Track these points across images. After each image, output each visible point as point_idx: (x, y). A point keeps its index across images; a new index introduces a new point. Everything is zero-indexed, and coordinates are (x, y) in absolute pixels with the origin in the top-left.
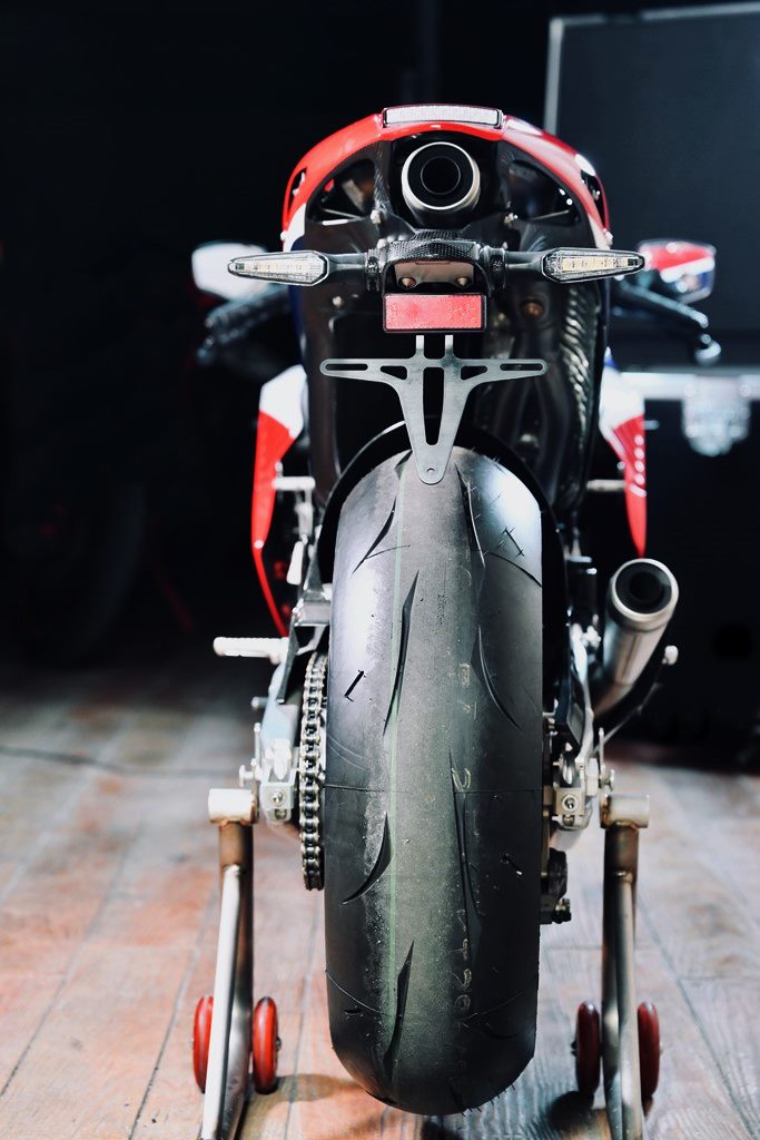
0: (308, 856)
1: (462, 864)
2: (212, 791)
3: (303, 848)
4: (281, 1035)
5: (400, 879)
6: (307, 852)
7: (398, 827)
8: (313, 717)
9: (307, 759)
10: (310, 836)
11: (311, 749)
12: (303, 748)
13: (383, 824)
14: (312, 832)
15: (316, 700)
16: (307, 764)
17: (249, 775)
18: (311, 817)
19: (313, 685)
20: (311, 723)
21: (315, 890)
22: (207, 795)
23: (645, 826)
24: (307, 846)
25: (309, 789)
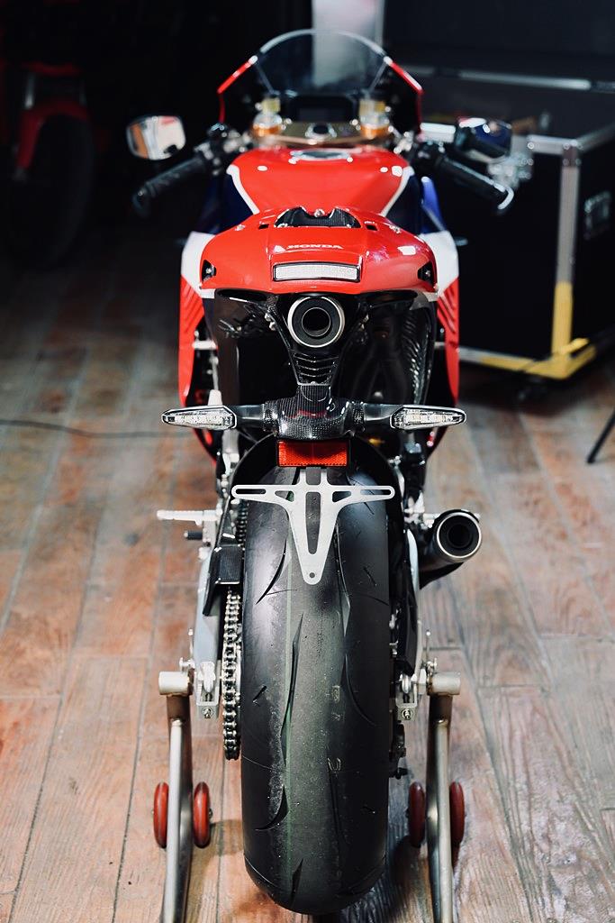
0: (228, 737)
1: (335, 816)
2: (161, 673)
3: (225, 732)
4: (212, 807)
5: (294, 825)
6: (228, 735)
7: (292, 795)
8: (231, 642)
9: (227, 671)
10: (230, 724)
11: (230, 664)
12: (225, 663)
13: (281, 793)
14: (231, 722)
15: (233, 630)
16: (227, 674)
17: (186, 664)
18: (230, 711)
19: (231, 619)
20: (230, 646)
21: (232, 760)
22: (158, 676)
23: (458, 694)
24: (227, 731)
25: (229, 692)
